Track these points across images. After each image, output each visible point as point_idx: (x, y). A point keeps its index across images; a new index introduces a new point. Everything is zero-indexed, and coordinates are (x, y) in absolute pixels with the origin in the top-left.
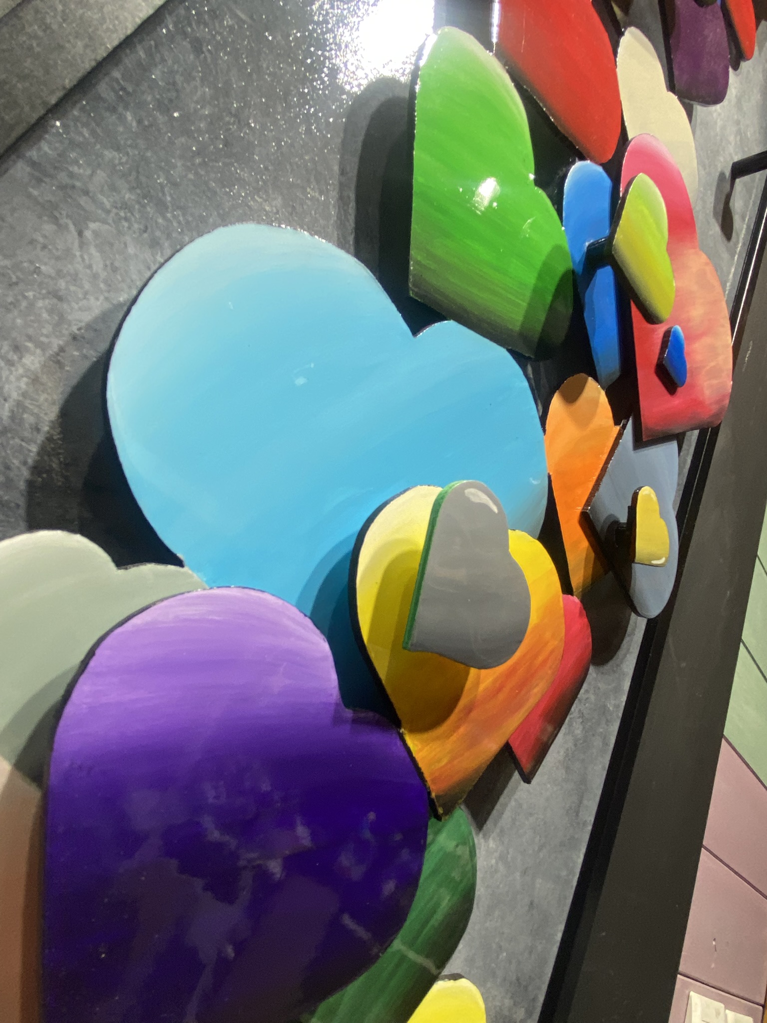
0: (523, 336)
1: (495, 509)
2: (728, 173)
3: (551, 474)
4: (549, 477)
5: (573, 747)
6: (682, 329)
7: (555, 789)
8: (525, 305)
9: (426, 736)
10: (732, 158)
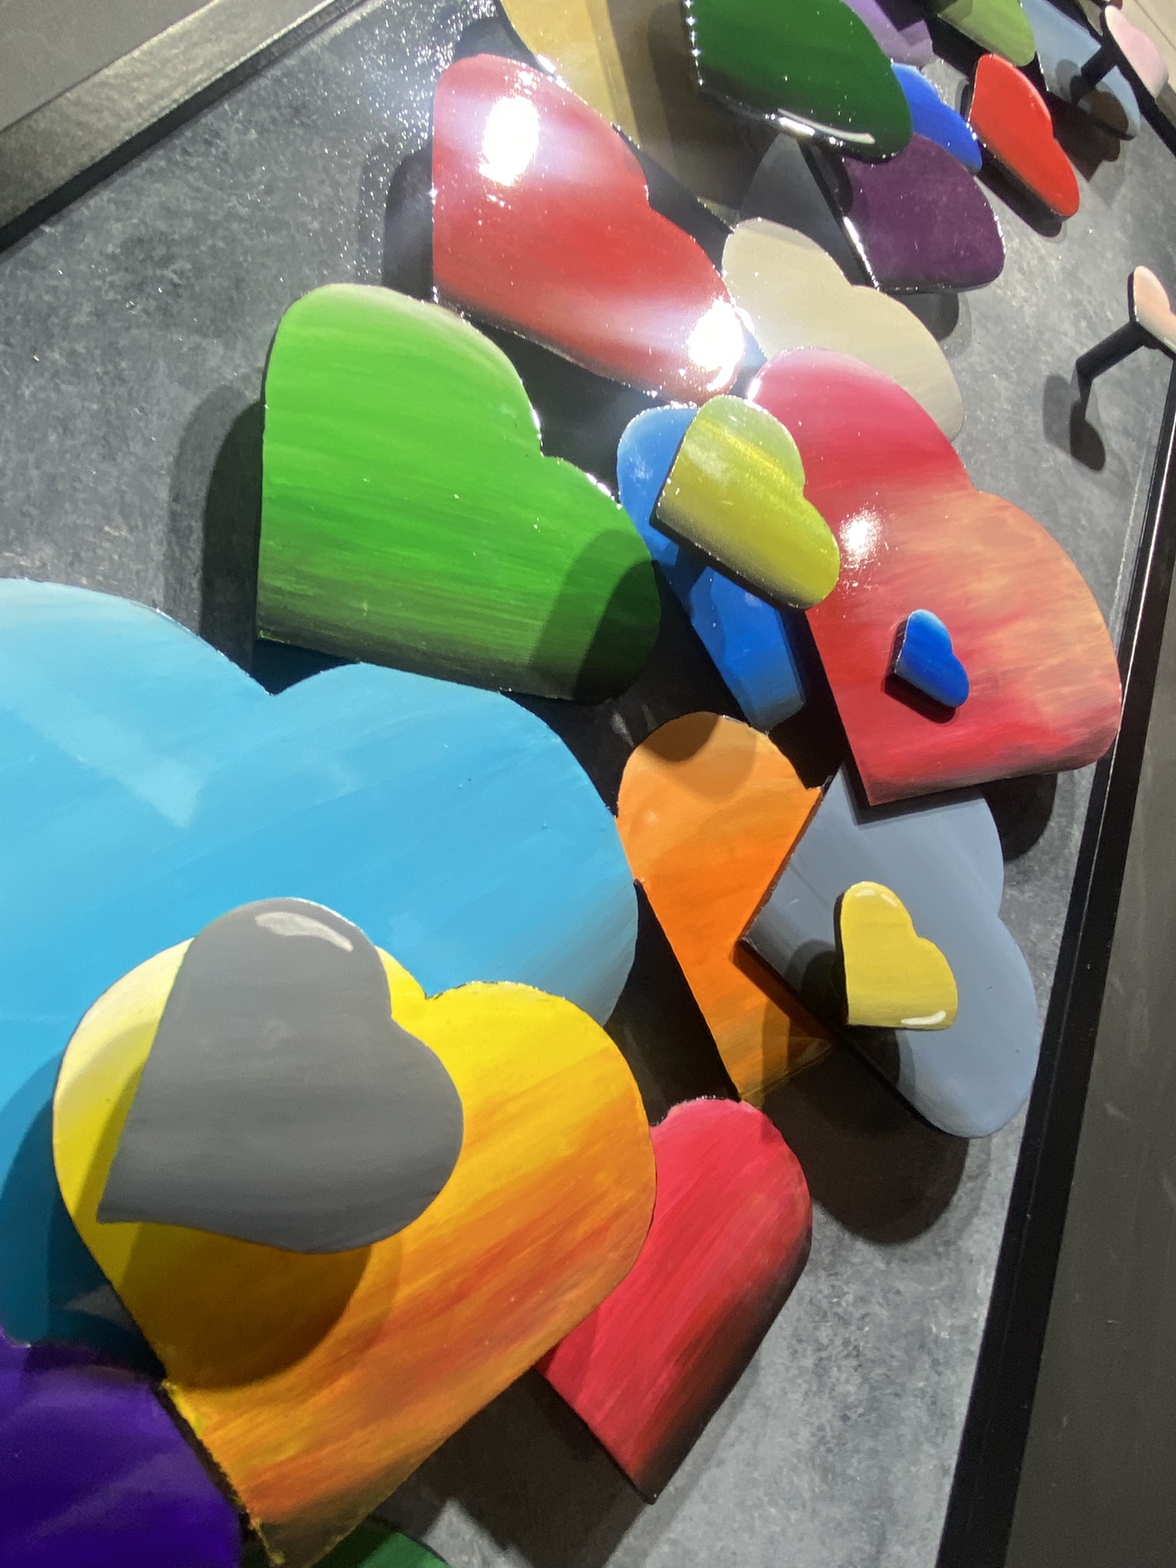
0: (540, 668)
1: (347, 945)
2: (1069, 373)
3: (642, 880)
4: (639, 888)
5: (838, 1424)
6: (937, 614)
7: (794, 1516)
8: (539, 624)
9: (237, 1396)
10: (1073, 350)
